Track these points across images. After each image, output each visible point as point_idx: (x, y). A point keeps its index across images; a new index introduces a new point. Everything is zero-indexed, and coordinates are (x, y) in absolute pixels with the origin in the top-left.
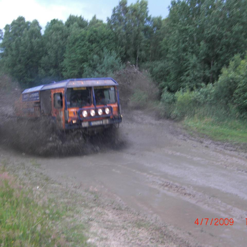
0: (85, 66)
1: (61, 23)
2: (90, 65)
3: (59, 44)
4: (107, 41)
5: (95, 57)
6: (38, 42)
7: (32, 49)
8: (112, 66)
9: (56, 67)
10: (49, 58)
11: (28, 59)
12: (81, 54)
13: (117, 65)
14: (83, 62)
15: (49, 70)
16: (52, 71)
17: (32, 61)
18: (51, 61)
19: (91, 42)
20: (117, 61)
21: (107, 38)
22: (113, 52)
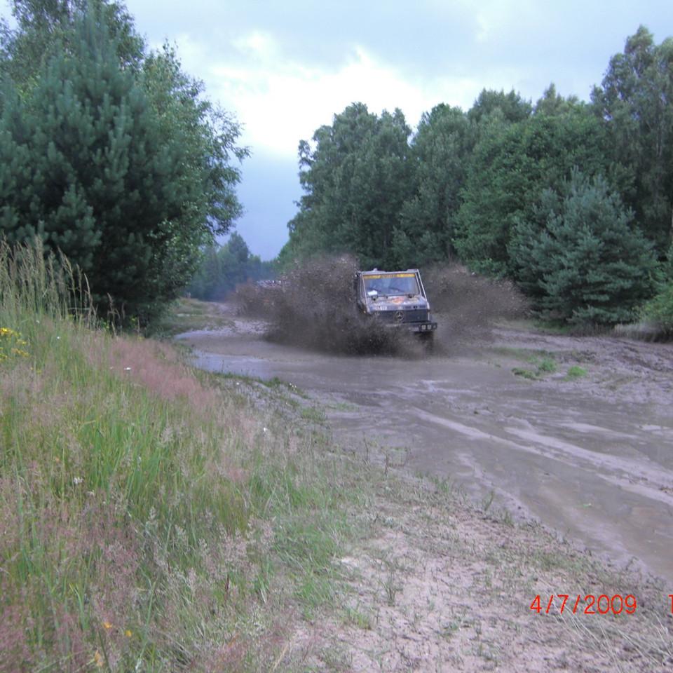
0: (516, 219)
1: (457, 112)
2: (529, 219)
3: (452, 166)
4: (581, 150)
5: (547, 194)
6: (395, 166)
7: (379, 184)
8: (593, 217)
9: (439, 226)
10: (422, 202)
11: (369, 208)
12: (507, 188)
13: (606, 213)
14: (512, 210)
15: (420, 235)
16: (427, 236)
17: (380, 215)
18: (427, 213)
19: (536, 154)
20: (608, 202)
21: (584, 142)
22: (598, 178)
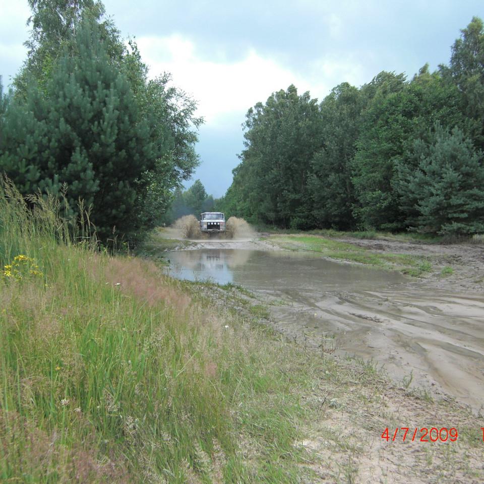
0: (396, 162)
1: (354, 89)
2: (406, 161)
3: (347, 126)
4: (444, 110)
5: (417, 142)
6: (309, 127)
7: (297, 141)
8: (453, 157)
9: (340, 169)
10: (328, 153)
11: (290, 158)
12: (389, 140)
13: (463, 154)
14: (393, 155)
15: (327, 176)
16: (332, 177)
17: (298, 162)
18: (331, 160)
19: (409, 114)
20: (463, 145)
21: (445, 104)
22: (455, 130)
